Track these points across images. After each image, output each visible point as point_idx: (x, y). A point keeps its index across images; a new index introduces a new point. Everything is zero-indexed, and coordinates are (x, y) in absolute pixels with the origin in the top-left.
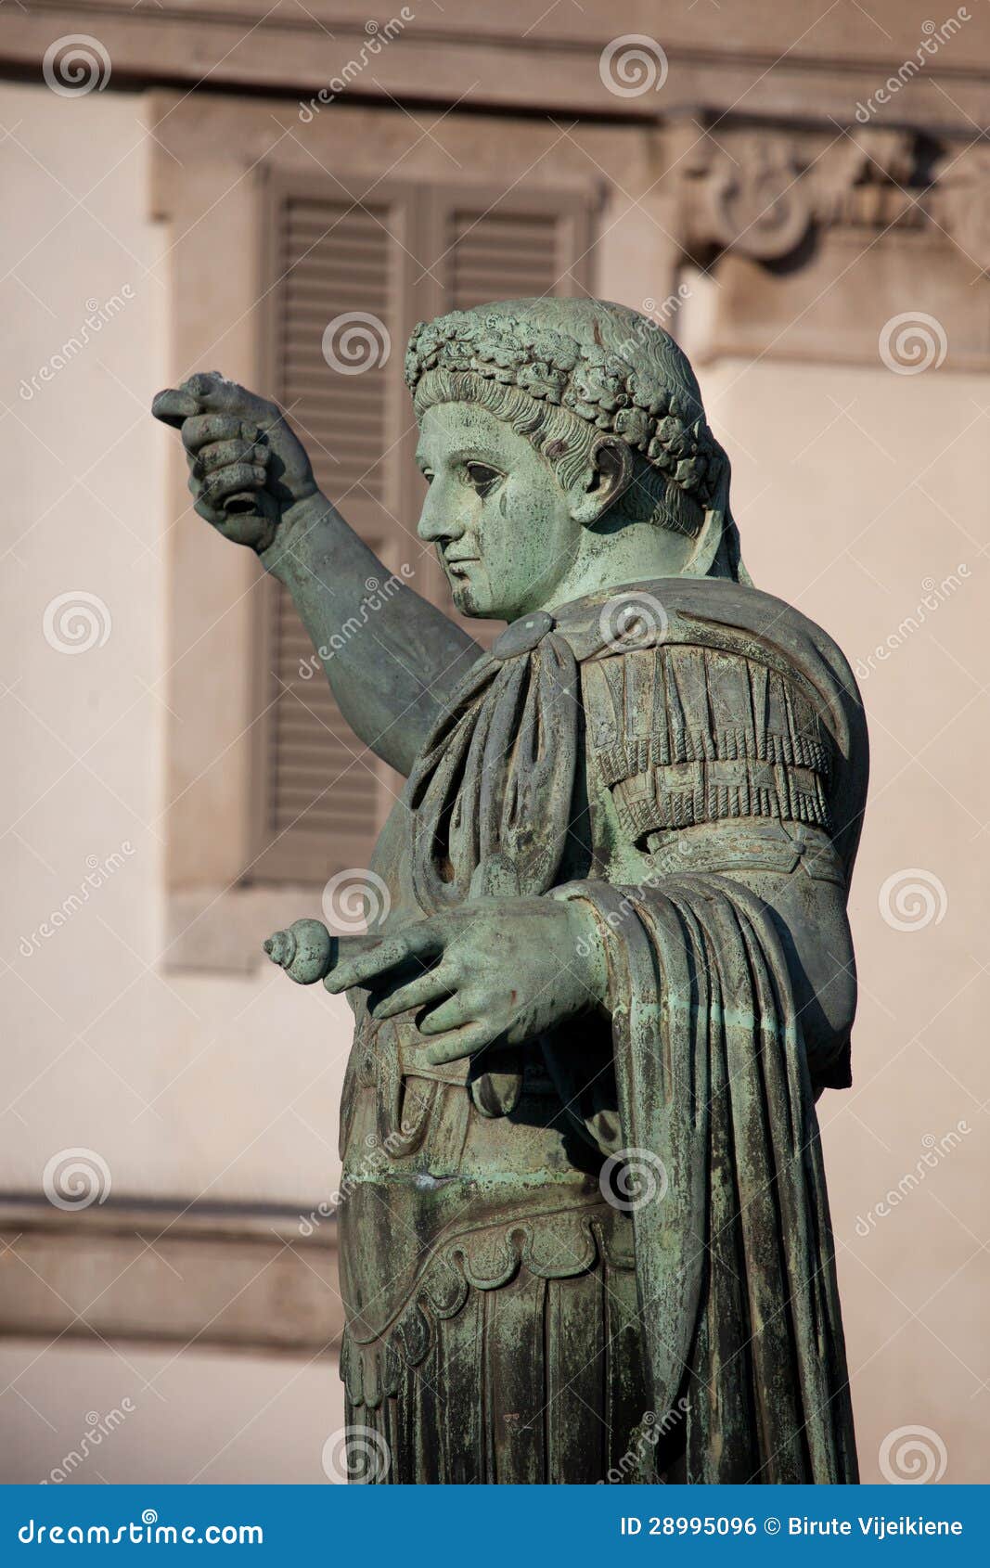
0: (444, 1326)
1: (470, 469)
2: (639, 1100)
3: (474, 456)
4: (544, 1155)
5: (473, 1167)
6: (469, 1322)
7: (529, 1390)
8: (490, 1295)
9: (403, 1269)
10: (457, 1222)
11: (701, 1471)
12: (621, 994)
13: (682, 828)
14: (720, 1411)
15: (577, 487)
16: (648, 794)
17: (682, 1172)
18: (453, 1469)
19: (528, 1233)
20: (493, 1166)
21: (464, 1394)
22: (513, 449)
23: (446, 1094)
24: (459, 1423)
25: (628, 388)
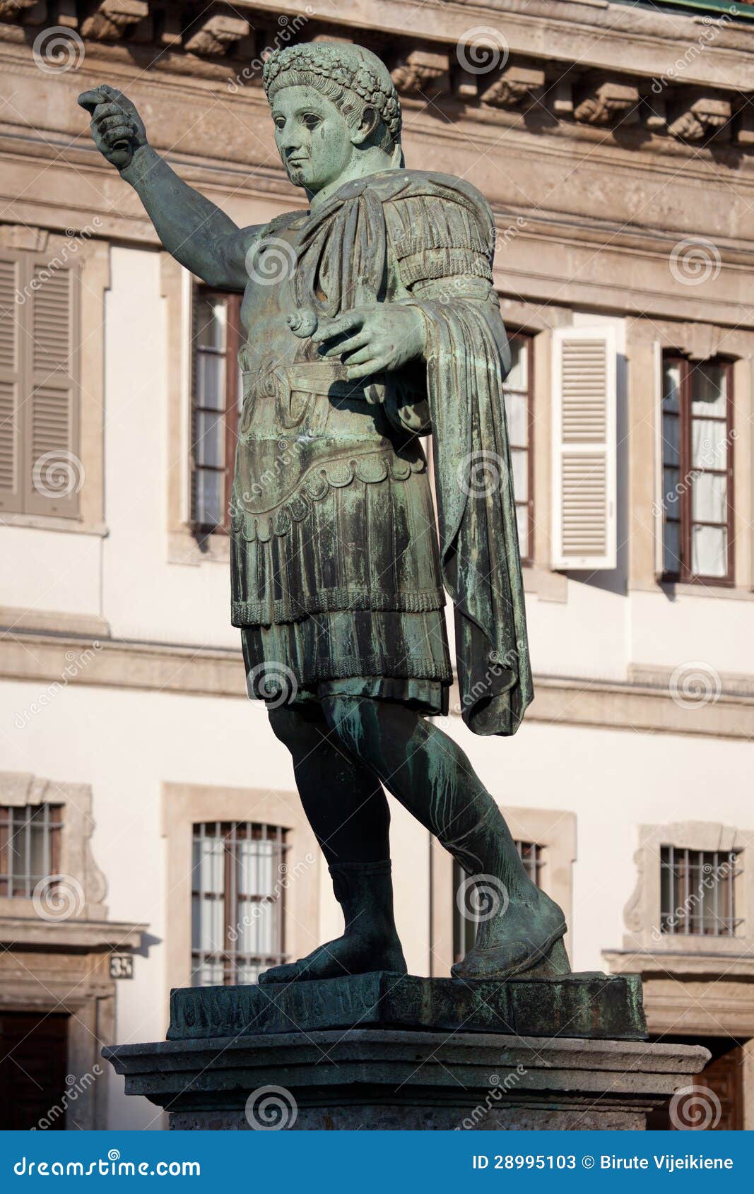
0: (316, 504)
1: (305, 117)
2: (444, 398)
3: (310, 110)
4: (366, 427)
5: (332, 432)
6: (330, 502)
7: (360, 532)
8: (340, 490)
9: (290, 479)
10: (321, 456)
11: (467, 565)
12: (434, 350)
13: (436, 278)
14: (476, 539)
15: (355, 127)
16: (422, 262)
17: (463, 431)
18: (323, 568)
19: (358, 462)
20: (343, 431)
21: (327, 535)
22: (328, 106)
23: (316, 399)
24: (326, 547)
25: (378, 83)
